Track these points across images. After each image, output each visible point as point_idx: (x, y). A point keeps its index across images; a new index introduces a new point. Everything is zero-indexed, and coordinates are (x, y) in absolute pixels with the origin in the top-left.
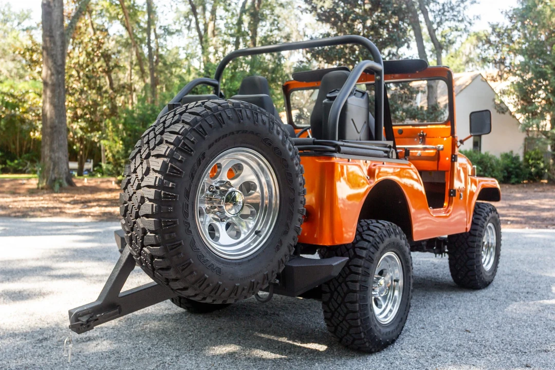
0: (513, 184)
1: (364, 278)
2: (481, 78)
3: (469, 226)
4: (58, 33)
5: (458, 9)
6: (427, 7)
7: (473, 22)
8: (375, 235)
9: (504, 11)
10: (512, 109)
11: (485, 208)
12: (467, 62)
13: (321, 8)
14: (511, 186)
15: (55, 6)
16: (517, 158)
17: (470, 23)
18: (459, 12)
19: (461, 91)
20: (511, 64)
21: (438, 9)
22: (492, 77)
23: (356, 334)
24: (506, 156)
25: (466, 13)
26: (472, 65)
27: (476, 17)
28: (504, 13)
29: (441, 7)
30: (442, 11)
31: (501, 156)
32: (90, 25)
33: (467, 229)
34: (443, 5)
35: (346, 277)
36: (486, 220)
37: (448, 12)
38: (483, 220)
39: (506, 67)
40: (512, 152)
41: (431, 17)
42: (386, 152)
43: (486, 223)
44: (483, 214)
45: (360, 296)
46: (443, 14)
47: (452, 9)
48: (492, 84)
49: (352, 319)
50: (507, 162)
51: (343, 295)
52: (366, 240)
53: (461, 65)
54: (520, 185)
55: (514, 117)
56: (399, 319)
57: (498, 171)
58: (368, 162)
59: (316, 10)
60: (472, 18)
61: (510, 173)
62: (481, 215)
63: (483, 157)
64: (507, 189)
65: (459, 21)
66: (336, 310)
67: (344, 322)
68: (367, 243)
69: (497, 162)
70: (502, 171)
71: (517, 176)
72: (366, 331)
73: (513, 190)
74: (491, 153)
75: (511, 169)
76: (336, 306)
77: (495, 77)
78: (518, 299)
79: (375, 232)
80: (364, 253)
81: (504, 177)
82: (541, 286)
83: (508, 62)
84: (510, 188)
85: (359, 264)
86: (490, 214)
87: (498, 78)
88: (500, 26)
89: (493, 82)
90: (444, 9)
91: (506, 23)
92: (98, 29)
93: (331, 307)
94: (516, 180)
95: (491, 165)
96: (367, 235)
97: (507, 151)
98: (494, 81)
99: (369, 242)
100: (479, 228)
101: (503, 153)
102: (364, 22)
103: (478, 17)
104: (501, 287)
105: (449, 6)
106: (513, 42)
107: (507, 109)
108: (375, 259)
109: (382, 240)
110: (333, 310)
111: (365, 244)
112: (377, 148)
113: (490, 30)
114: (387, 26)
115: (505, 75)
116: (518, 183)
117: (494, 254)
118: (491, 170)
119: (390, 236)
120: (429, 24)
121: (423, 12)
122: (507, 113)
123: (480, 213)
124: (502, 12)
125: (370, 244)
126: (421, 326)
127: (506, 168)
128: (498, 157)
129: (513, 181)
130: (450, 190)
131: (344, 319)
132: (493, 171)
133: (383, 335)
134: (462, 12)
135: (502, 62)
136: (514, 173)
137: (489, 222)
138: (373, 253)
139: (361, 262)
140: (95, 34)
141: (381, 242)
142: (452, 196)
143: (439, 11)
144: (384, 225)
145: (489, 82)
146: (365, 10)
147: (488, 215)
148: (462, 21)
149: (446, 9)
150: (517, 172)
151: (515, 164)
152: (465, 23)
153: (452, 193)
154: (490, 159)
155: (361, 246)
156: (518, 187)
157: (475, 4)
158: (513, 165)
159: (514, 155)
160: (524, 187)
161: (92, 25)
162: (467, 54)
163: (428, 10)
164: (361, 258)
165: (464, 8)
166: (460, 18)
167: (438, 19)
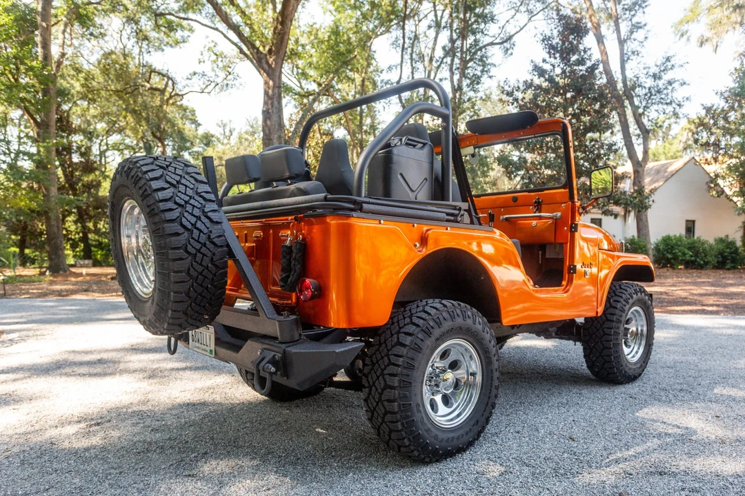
0: (728, 269)
1: (405, 371)
2: (694, 161)
3: (600, 310)
4: (276, 136)
5: (665, 92)
6: (632, 93)
7: (682, 104)
8: (427, 317)
9: (719, 91)
10: (728, 192)
11: (628, 289)
12: (685, 149)
13: (522, 100)
14: (725, 271)
15: (273, 112)
16: (733, 243)
17: (679, 105)
18: (667, 95)
19: (672, 175)
20: (726, 145)
21: (644, 93)
22: (706, 160)
23: (398, 440)
24: (721, 241)
25: (675, 95)
26: (691, 152)
27: (685, 99)
28: (719, 93)
29: (647, 91)
30: (649, 95)
31: (715, 240)
32: (317, 130)
33: (597, 312)
34: (649, 89)
35: (385, 369)
36: (628, 303)
37: (655, 95)
38: (624, 303)
39: (722, 149)
40: (727, 236)
41: (636, 102)
42: (452, 215)
43: (628, 306)
44: (624, 296)
45: (399, 393)
46: (649, 98)
47: (659, 92)
48: (706, 167)
49: (392, 422)
50: (721, 247)
51: (380, 391)
52: (414, 324)
53: (678, 152)
54: (736, 270)
55: (731, 200)
56: (473, 422)
57: (711, 256)
58: (416, 225)
59: (518, 102)
60: (681, 100)
61: (725, 258)
62: (622, 297)
63: (694, 242)
64: (721, 275)
65: (667, 104)
66: (375, 409)
67: (384, 424)
68: (414, 327)
69: (711, 246)
70: (716, 256)
71: (734, 261)
72: (411, 437)
73: (727, 275)
74: (704, 238)
75: (726, 254)
76: (375, 404)
77: (709, 160)
78: (664, 398)
79: (429, 314)
80: (408, 340)
81: (718, 262)
82: (703, 383)
83: (723, 144)
84: (724, 273)
85: (400, 354)
86: (635, 296)
87: (713, 161)
88: (714, 108)
89: (706, 165)
90: (650, 92)
91: (721, 104)
92: (324, 134)
93: (370, 406)
94: (732, 265)
95: (704, 250)
96: (418, 317)
97: (723, 236)
98: (709, 164)
99: (418, 326)
100: (617, 312)
101: (717, 238)
102: (565, 111)
103: (687, 99)
104: (651, 382)
105: (656, 89)
106: (729, 123)
107: (723, 191)
108: (424, 348)
109: (439, 324)
110: (372, 409)
111: (411, 329)
112: (434, 209)
113: (703, 113)
114: (589, 113)
115: (720, 158)
116: (734, 268)
117: (643, 343)
118: (703, 255)
119: (453, 318)
120: (635, 108)
121: (628, 98)
122: (723, 197)
123: (620, 294)
124: (716, 93)
125: (419, 329)
126: (518, 429)
127: (721, 253)
128: (712, 241)
129: (728, 266)
130: (570, 266)
131: (383, 421)
132: (706, 256)
133: (441, 442)
134: (670, 94)
135: (716, 145)
136: (730, 258)
137: (633, 305)
138: (422, 340)
139: (404, 351)
140: (321, 138)
141: (436, 326)
142: (573, 273)
143: (646, 95)
144: (445, 306)
145: (703, 165)
146: (566, 99)
147: (632, 297)
148: (671, 103)
149: (653, 92)
150: (733, 258)
151: (731, 249)
152: (674, 105)
153: (572, 269)
154: (703, 244)
155: (407, 331)
156: (734, 273)
157: (684, 86)
158: (728, 250)
159: (730, 240)
160: (740, 272)
161: (320, 130)
162: (684, 140)
163: (634, 95)
164: (404, 345)
165: (672, 91)
166: (668, 101)
167: (644, 103)
